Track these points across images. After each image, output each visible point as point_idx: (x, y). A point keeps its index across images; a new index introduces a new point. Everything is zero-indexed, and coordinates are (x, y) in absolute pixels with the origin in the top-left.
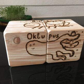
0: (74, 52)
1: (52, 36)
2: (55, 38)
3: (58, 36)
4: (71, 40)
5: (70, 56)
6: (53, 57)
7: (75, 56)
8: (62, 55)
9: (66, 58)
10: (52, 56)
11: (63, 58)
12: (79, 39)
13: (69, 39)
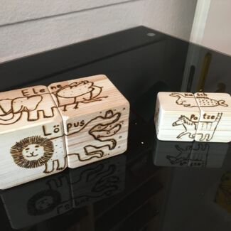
0: (115, 141)
1: (73, 126)
2: (79, 128)
3: (83, 124)
4: (108, 124)
5: (110, 149)
6: (79, 157)
7: (119, 147)
8: (95, 150)
9: (103, 153)
10: (77, 156)
11: (99, 155)
12: (120, 120)
13: (104, 124)
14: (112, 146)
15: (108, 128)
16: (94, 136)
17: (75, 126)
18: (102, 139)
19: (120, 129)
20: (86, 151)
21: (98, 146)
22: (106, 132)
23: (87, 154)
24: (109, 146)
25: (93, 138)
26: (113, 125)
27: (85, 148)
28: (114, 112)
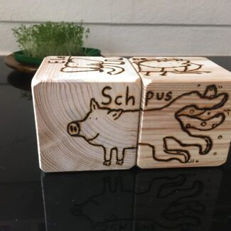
14: (204, 148)
15: (205, 115)
16: (181, 123)
17: (158, 98)
18: (193, 132)
19: (222, 122)
20: (165, 146)
21: (184, 142)
22: (200, 122)
23: (167, 150)
24: (200, 146)
25: (179, 126)
26: (213, 113)
27: (164, 140)
28: (219, 91)
